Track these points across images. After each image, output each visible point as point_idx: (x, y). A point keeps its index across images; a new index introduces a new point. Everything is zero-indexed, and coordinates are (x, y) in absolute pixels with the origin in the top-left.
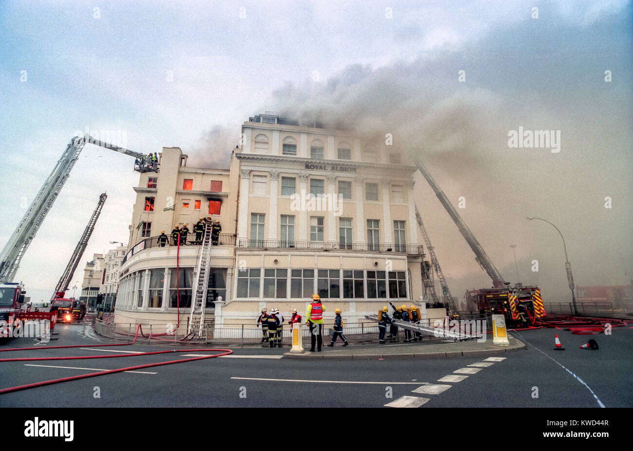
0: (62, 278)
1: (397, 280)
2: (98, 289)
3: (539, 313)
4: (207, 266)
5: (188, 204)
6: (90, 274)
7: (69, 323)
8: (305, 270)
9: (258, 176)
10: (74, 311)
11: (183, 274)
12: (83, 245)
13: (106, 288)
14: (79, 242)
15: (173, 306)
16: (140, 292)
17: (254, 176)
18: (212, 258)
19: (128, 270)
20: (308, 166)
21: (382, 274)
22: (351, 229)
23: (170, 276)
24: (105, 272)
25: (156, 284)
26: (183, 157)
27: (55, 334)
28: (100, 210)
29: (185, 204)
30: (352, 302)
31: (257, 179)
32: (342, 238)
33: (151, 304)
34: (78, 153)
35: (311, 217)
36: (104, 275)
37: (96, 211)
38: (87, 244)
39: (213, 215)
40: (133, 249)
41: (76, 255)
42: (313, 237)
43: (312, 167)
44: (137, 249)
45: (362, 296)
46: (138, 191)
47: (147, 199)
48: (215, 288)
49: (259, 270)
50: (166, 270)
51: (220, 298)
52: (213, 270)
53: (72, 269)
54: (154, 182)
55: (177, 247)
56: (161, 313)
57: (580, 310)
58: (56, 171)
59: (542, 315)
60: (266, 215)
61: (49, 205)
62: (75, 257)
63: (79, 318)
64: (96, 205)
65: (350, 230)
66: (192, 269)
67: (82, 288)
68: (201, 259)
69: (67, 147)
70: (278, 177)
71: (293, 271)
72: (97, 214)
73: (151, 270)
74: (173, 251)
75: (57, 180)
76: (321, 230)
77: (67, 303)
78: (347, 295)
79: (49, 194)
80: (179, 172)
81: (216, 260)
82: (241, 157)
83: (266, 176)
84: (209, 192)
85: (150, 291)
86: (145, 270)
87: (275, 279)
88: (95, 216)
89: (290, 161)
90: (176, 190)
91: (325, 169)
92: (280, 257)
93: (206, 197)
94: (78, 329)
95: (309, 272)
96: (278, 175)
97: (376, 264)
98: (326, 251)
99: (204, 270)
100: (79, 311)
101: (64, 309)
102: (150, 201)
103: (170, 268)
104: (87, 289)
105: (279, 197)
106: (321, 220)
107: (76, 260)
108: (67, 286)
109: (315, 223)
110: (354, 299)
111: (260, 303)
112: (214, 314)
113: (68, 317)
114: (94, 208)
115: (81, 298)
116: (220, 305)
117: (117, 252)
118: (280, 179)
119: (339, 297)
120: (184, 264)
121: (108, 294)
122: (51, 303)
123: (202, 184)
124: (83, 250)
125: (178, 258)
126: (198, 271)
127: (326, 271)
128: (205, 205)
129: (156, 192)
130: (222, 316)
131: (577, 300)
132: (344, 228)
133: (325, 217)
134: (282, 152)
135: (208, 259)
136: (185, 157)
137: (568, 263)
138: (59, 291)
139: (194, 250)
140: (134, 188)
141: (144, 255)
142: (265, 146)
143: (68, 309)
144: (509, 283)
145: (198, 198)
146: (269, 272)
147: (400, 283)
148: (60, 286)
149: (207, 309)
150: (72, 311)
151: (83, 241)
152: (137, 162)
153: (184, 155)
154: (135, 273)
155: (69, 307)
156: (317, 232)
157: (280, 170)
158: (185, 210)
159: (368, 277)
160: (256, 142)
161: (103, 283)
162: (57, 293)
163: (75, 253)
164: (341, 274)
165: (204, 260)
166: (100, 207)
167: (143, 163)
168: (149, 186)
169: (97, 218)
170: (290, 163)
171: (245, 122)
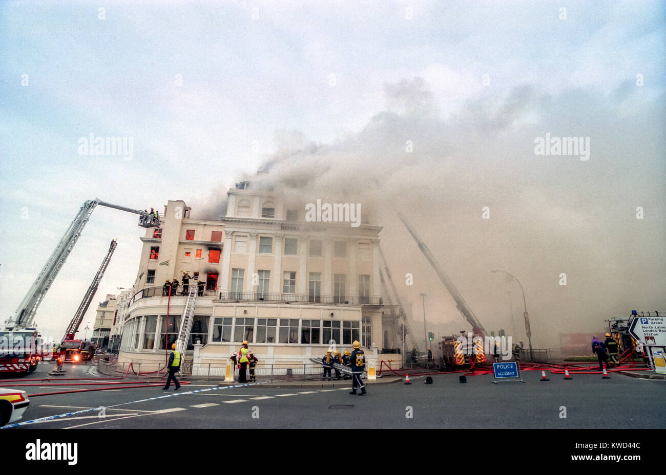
0: (72, 320)
1: (351, 328)
2: (109, 330)
3: (480, 359)
4: (191, 314)
5: (190, 253)
6: (102, 315)
7: (77, 363)
8: (269, 320)
9: (240, 236)
10: (82, 352)
11: (172, 321)
12: (93, 289)
13: (117, 329)
14: (90, 287)
15: (163, 348)
16: (137, 335)
17: (236, 236)
18: (196, 307)
19: (129, 316)
20: (283, 227)
21: (337, 323)
22: (320, 282)
23: (161, 323)
24: (116, 313)
25: (151, 328)
26: (186, 210)
27: (63, 372)
28: (110, 257)
29: (188, 253)
30: (309, 347)
31: (238, 239)
32: (311, 291)
33: (145, 347)
34: (89, 215)
35: (285, 272)
36: (116, 317)
37: (107, 258)
38: (97, 289)
39: (213, 263)
40: (134, 297)
41: (87, 299)
42: (285, 289)
43: (287, 228)
44: (137, 297)
45: (318, 342)
46: (145, 241)
47: (153, 248)
48: (201, 333)
49: (231, 319)
50: (159, 317)
51: (199, 342)
52: (195, 317)
53: (83, 312)
54: (159, 232)
55: (168, 297)
56: (153, 354)
57: (536, 356)
58: (70, 231)
59: (482, 361)
60: (245, 270)
61: (63, 261)
62: (86, 301)
63: (86, 359)
64: (107, 252)
65: (318, 284)
66: (180, 316)
67: (93, 329)
68: (186, 308)
69: (80, 209)
70: (257, 237)
71: (259, 320)
72: (107, 261)
73: (147, 317)
74: (165, 300)
75: (70, 239)
76: (293, 283)
77: (77, 345)
78: (304, 341)
79: (63, 251)
80: (183, 224)
81: (199, 309)
82: (225, 220)
83: (246, 236)
84: (209, 242)
85: (145, 335)
86: (141, 317)
87: (243, 327)
88: (106, 263)
89: (268, 223)
90: (179, 240)
91: (298, 230)
92: (249, 308)
93: (207, 247)
94: (84, 368)
95: (273, 321)
96: (257, 235)
97: (332, 314)
98: (288, 303)
99: (188, 317)
100: (89, 352)
101: (73, 350)
102: (155, 250)
103: (162, 316)
104: (98, 330)
105: (257, 255)
106: (293, 275)
107: (86, 304)
108: (77, 328)
109: (288, 277)
110: (311, 344)
111: (231, 347)
112: (193, 355)
113: (76, 358)
114: (105, 255)
115: (93, 339)
116: (199, 347)
117: (129, 294)
118: (259, 239)
119: (297, 342)
120: (173, 312)
121: (118, 335)
122: (62, 344)
123: (203, 235)
124: (93, 294)
125: (168, 306)
126: (184, 318)
127: (287, 320)
128: (205, 254)
129: (160, 242)
130: (199, 357)
131: (533, 347)
132: (314, 282)
133: (297, 272)
134: (261, 215)
135: (192, 308)
136: (189, 209)
137: (526, 313)
138: (70, 333)
139: (182, 300)
140: (141, 238)
141: (141, 304)
142: (247, 210)
143: (77, 350)
144: (464, 332)
145: (199, 247)
146: (239, 321)
147: (353, 331)
148: (71, 328)
149: (188, 351)
150: (80, 352)
151: (93, 286)
152: (141, 218)
153: (188, 208)
154: (134, 319)
155: (78, 348)
156: (289, 285)
157: (258, 231)
158: (187, 259)
159: (325, 325)
160: (239, 207)
161: (114, 325)
162: (68, 335)
163: (86, 297)
164: (300, 322)
165: (189, 309)
166: (110, 254)
167: (146, 219)
168: (155, 236)
169: (107, 264)
170: (268, 225)
171: (230, 189)
